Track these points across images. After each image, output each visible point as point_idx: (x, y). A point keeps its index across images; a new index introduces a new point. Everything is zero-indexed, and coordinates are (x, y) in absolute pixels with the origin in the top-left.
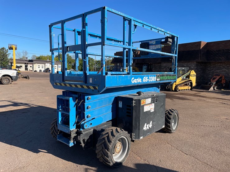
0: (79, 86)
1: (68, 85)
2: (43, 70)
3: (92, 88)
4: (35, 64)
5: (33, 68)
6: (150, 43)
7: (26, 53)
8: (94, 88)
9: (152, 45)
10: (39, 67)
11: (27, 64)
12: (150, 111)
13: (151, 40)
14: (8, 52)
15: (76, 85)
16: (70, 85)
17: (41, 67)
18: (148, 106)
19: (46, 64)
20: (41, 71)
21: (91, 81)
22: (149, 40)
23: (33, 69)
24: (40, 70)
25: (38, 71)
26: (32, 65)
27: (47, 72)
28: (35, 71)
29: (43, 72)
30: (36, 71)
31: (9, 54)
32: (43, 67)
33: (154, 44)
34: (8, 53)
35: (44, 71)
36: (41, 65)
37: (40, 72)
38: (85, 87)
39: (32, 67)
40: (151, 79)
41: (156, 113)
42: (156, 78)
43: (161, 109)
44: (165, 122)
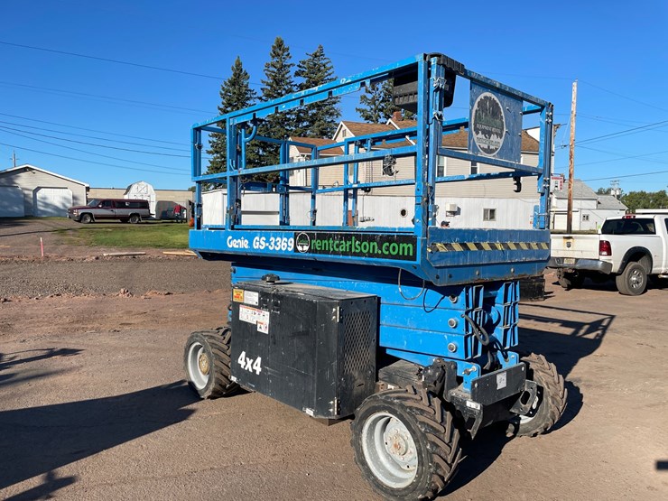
12: (256, 326)
18: (250, 311)
40: (275, 244)
41: (275, 343)
42: (292, 240)
43: (295, 341)
44: (315, 400)
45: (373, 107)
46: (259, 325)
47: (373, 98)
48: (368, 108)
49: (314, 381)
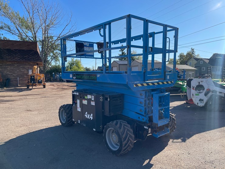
0: (156, 83)
1: (151, 84)
3: (170, 83)
6: (85, 44)
8: (171, 82)
9: (86, 46)
13: (85, 42)
15: (158, 83)
16: (153, 83)
21: (168, 78)
22: (84, 42)
33: (88, 46)
38: (165, 83)
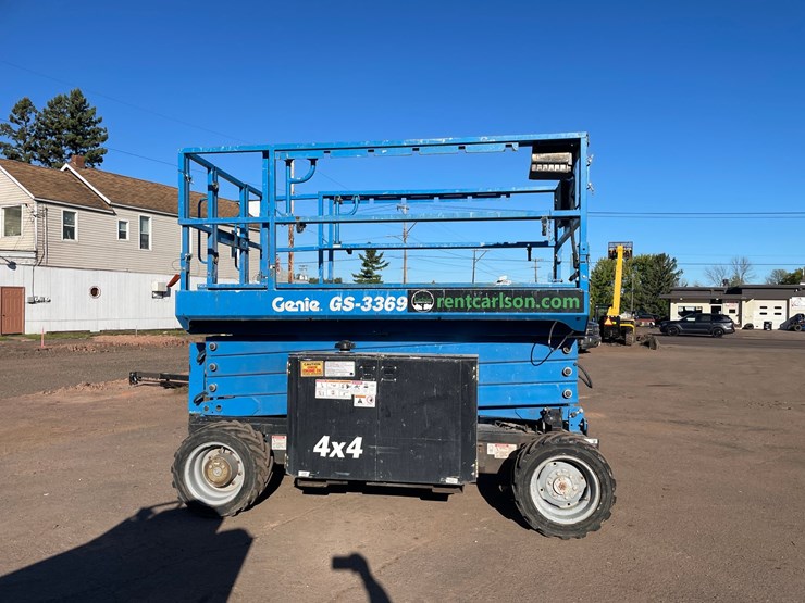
2: (777, 322)
4: (747, 300)
5: (740, 316)
7: (745, 265)
10: (764, 311)
11: (720, 302)
12: (352, 400)
14: (675, 266)
17: (771, 311)
18: (337, 384)
19: (794, 300)
20: (770, 326)
23: (740, 320)
24: (766, 323)
25: (759, 324)
26: (735, 306)
27: (792, 330)
28: (745, 328)
29: (781, 329)
30: (749, 326)
31: (677, 273)
32: (778, 311)
34: (674, 272)
35: (784, 327)
36: (771, 304)
37: (765, 329)
39: (737, 313)
40: (374, 303)
41: (389, 416)
42: (405, 299)
43: (425, 408)
44: (460, 466)
45: (21, 142)
46: (356, 400)
47: (22, 130)
48: (14, 144)
49: (457, 445)
